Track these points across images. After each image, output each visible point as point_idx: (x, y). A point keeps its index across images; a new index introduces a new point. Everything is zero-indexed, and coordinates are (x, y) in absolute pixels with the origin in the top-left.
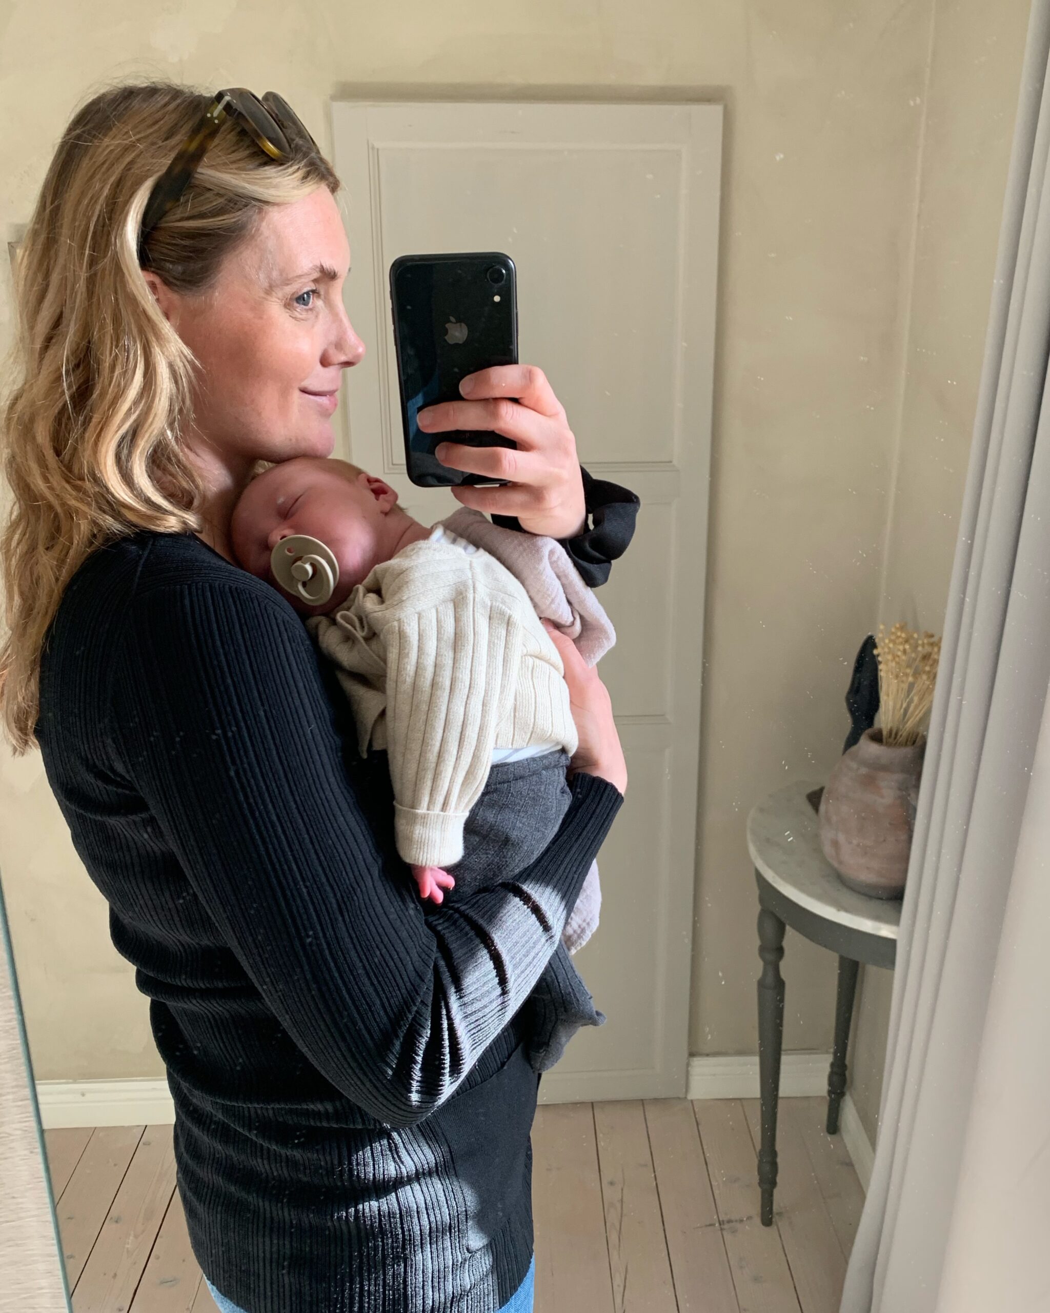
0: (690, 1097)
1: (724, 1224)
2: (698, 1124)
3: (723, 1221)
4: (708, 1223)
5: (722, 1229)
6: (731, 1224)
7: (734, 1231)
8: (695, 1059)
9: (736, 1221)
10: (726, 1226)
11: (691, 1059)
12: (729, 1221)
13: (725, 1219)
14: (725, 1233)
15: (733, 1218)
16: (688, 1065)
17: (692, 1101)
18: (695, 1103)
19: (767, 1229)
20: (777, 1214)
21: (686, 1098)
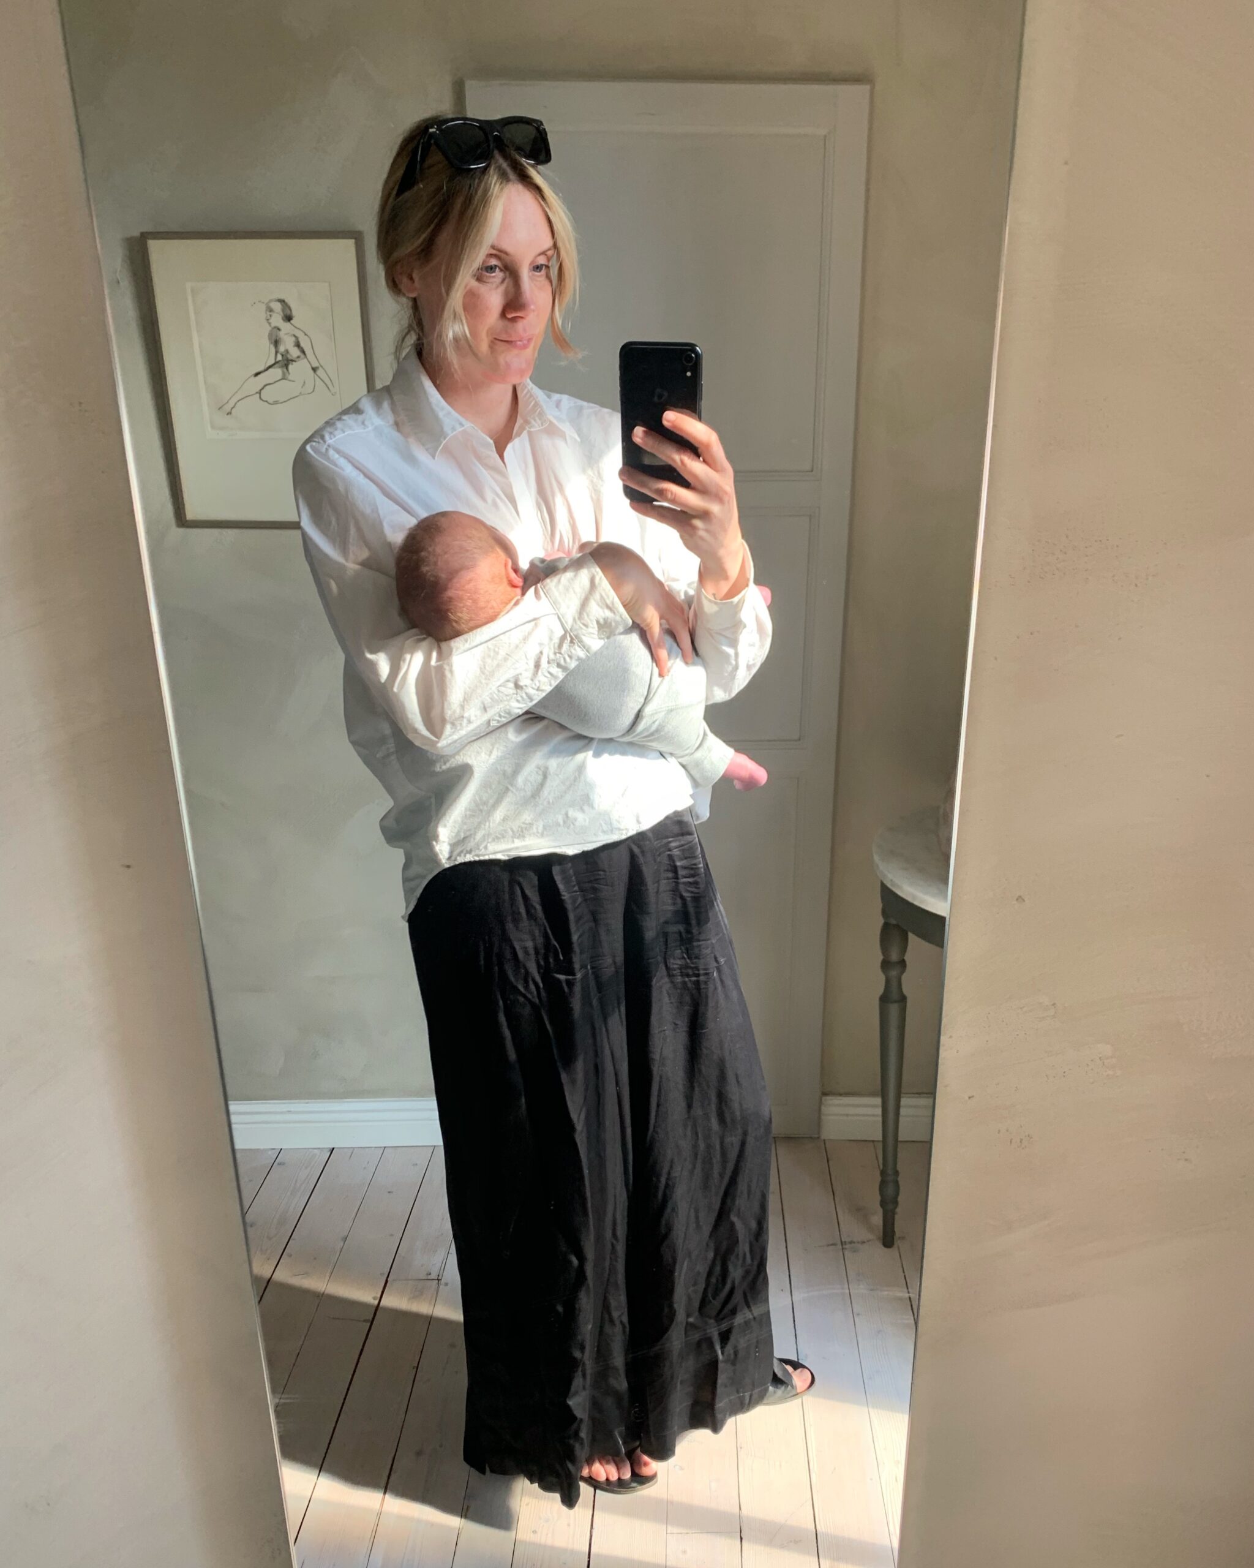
0: (823, 1137)
1: (845, 1244)
2: (828, 1161)
3: (845, 1242)
4: (831, 1243)
5: (843, 1249)
6: (853, 1244)
7: (855, 1251)
8: (828, 1098)
9: (858, 1243)
10: (847, 1246)
11: (824, 1098)
12: (851, 1242)
13: (846, 1240)
14: (846, 1253)
15: (855, 1240)
16: (821, 1103)
17: (824, 1140)
18: (826, 1141)
19: (886, 1250)
20: (899, 1238)
21: (818, 1138)
